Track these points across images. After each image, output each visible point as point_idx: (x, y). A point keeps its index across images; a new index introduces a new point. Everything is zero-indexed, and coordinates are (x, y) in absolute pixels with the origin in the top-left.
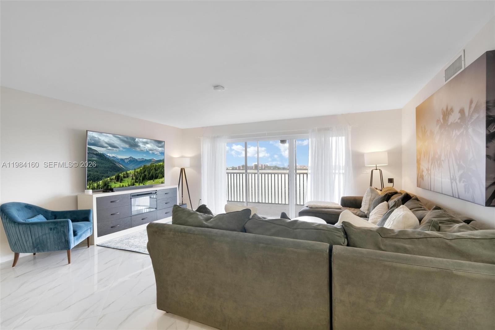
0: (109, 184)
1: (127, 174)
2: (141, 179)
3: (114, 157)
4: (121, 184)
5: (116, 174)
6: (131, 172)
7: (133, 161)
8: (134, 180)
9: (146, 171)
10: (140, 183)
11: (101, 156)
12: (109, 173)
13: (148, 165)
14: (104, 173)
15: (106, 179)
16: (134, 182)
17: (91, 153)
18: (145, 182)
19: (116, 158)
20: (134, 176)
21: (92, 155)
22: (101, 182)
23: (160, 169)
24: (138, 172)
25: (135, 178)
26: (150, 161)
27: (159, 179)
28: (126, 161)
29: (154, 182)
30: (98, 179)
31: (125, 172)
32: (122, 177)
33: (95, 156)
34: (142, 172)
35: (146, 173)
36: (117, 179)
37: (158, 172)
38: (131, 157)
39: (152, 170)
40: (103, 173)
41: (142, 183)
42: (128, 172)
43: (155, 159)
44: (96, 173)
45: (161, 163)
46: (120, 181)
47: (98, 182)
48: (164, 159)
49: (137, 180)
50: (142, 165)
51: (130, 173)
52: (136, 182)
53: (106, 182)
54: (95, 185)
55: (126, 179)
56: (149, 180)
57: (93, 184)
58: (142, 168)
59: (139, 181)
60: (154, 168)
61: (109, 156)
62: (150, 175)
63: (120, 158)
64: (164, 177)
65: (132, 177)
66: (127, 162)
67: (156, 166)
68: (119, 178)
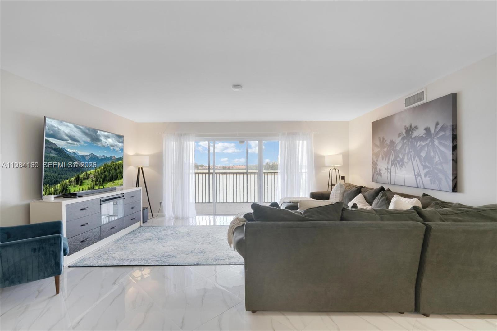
0: (68, 188)
1: (87, 175)
2: (101, 180)
3: (74, 153)
4: (81, 188)
5: (76, 175)
6: (92, 172)
7: (94, 158)
8: (94, 182)
9: (106, 171)
10: (100, 185)
11: (61, 152)
12: (68, 173)
13: (109, 163)
14: (63, 175)
15: (65, 182)
16: (94, 184)
17: (48, 147)
18: (105, 184)
19: (76, 154)
20: (95, 178)
21: (49, 150)
22: (59, 185)
23: (120, 169)
24: (98, 172)
25: (95, 180)
26: (110, 158)
27: (119, 180)
28: (87, 158)
29: (113, 184)
30: (56, 182)
31: (85, 173)
32: (82, 179)
33: (53, 151)
34: (103, 172)
35: (107, 173)
36: (77, 181)
37: (118, 172)
38: (92, 154)
39: (112, 169)
40: (61, 174)
41: (102, 186)
42: (89, 172)
43: (115, 156)
44: (53, 174)
45: (121, 162)
46: (79, 183)
47: (55, 186)
48: (123, 157)
49: (97, 182)
50: (103, 163)
51: (91, 174)
52: (96, 184)
53: (64, 185)
54: (52, 189)
55: (86, 181)
56: (109, 182)
57: (49, 189)
58: (102, 168)
59: (99, 184)
60: (114, 167)
61: (70, 152)
62: (110, 176)
63: (81, 155)
64: (122, 177)
65: (92, 179)
66: (88, 160)
67: (116, 164)
68: (79, 181)
